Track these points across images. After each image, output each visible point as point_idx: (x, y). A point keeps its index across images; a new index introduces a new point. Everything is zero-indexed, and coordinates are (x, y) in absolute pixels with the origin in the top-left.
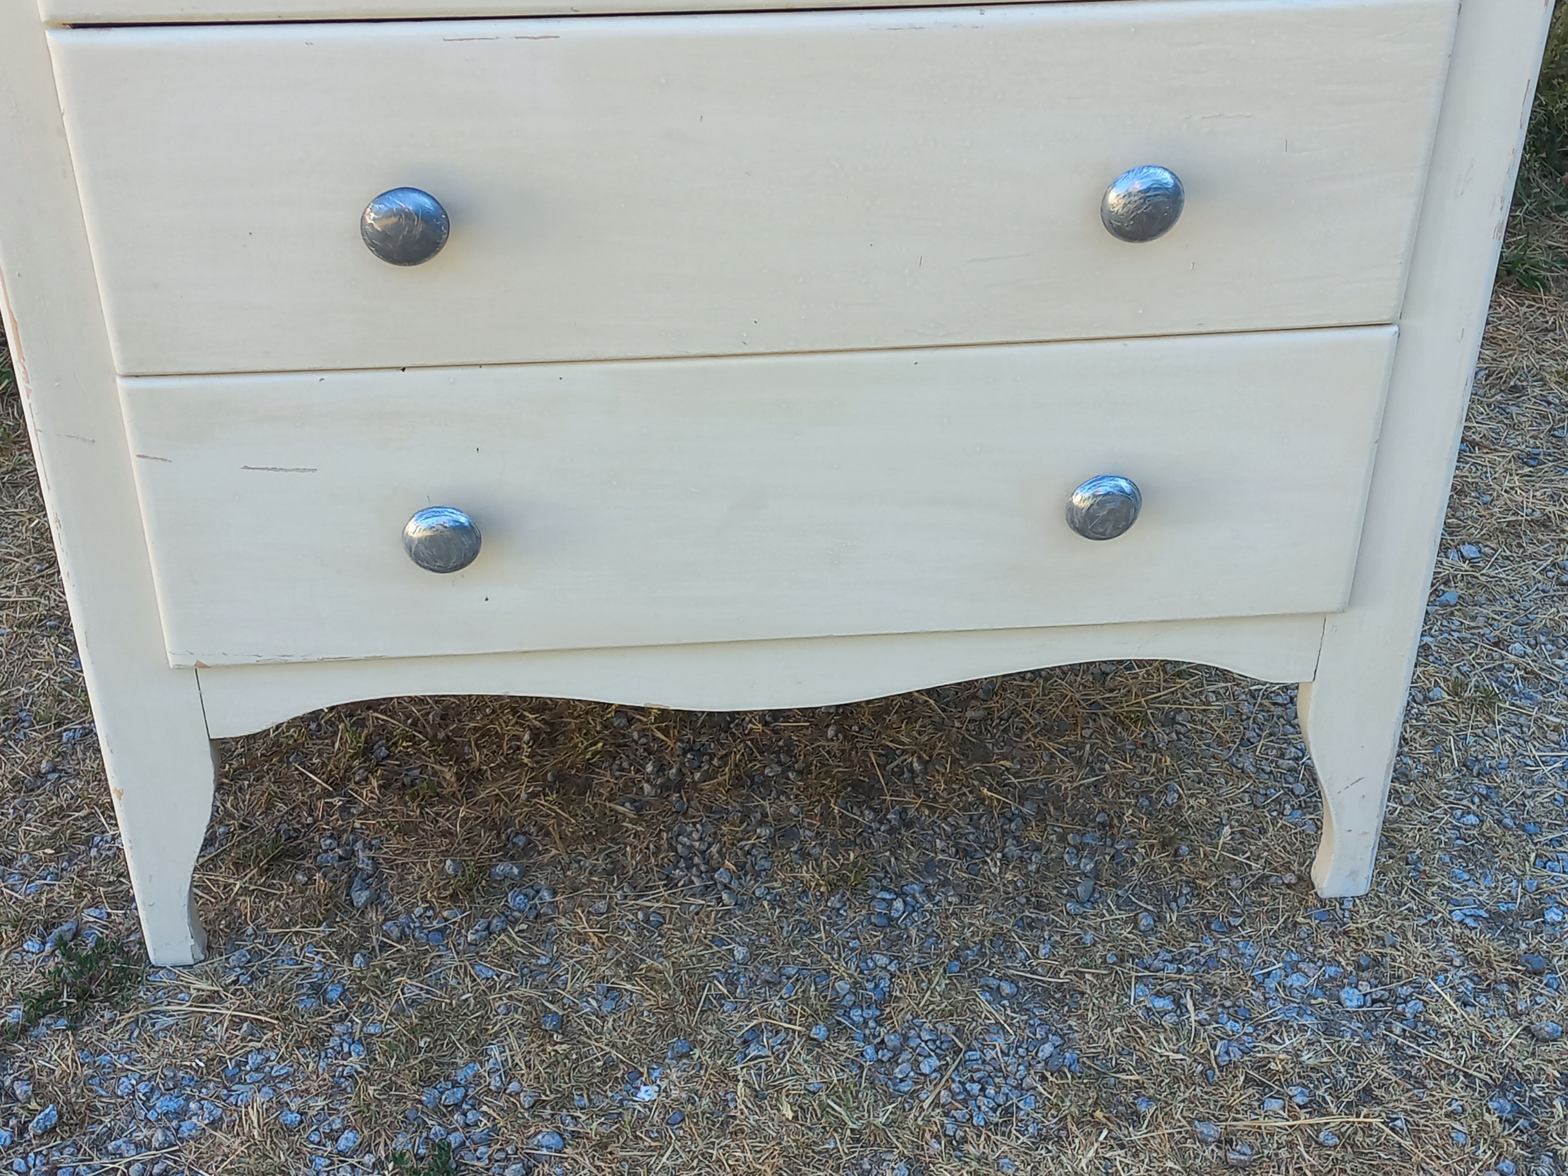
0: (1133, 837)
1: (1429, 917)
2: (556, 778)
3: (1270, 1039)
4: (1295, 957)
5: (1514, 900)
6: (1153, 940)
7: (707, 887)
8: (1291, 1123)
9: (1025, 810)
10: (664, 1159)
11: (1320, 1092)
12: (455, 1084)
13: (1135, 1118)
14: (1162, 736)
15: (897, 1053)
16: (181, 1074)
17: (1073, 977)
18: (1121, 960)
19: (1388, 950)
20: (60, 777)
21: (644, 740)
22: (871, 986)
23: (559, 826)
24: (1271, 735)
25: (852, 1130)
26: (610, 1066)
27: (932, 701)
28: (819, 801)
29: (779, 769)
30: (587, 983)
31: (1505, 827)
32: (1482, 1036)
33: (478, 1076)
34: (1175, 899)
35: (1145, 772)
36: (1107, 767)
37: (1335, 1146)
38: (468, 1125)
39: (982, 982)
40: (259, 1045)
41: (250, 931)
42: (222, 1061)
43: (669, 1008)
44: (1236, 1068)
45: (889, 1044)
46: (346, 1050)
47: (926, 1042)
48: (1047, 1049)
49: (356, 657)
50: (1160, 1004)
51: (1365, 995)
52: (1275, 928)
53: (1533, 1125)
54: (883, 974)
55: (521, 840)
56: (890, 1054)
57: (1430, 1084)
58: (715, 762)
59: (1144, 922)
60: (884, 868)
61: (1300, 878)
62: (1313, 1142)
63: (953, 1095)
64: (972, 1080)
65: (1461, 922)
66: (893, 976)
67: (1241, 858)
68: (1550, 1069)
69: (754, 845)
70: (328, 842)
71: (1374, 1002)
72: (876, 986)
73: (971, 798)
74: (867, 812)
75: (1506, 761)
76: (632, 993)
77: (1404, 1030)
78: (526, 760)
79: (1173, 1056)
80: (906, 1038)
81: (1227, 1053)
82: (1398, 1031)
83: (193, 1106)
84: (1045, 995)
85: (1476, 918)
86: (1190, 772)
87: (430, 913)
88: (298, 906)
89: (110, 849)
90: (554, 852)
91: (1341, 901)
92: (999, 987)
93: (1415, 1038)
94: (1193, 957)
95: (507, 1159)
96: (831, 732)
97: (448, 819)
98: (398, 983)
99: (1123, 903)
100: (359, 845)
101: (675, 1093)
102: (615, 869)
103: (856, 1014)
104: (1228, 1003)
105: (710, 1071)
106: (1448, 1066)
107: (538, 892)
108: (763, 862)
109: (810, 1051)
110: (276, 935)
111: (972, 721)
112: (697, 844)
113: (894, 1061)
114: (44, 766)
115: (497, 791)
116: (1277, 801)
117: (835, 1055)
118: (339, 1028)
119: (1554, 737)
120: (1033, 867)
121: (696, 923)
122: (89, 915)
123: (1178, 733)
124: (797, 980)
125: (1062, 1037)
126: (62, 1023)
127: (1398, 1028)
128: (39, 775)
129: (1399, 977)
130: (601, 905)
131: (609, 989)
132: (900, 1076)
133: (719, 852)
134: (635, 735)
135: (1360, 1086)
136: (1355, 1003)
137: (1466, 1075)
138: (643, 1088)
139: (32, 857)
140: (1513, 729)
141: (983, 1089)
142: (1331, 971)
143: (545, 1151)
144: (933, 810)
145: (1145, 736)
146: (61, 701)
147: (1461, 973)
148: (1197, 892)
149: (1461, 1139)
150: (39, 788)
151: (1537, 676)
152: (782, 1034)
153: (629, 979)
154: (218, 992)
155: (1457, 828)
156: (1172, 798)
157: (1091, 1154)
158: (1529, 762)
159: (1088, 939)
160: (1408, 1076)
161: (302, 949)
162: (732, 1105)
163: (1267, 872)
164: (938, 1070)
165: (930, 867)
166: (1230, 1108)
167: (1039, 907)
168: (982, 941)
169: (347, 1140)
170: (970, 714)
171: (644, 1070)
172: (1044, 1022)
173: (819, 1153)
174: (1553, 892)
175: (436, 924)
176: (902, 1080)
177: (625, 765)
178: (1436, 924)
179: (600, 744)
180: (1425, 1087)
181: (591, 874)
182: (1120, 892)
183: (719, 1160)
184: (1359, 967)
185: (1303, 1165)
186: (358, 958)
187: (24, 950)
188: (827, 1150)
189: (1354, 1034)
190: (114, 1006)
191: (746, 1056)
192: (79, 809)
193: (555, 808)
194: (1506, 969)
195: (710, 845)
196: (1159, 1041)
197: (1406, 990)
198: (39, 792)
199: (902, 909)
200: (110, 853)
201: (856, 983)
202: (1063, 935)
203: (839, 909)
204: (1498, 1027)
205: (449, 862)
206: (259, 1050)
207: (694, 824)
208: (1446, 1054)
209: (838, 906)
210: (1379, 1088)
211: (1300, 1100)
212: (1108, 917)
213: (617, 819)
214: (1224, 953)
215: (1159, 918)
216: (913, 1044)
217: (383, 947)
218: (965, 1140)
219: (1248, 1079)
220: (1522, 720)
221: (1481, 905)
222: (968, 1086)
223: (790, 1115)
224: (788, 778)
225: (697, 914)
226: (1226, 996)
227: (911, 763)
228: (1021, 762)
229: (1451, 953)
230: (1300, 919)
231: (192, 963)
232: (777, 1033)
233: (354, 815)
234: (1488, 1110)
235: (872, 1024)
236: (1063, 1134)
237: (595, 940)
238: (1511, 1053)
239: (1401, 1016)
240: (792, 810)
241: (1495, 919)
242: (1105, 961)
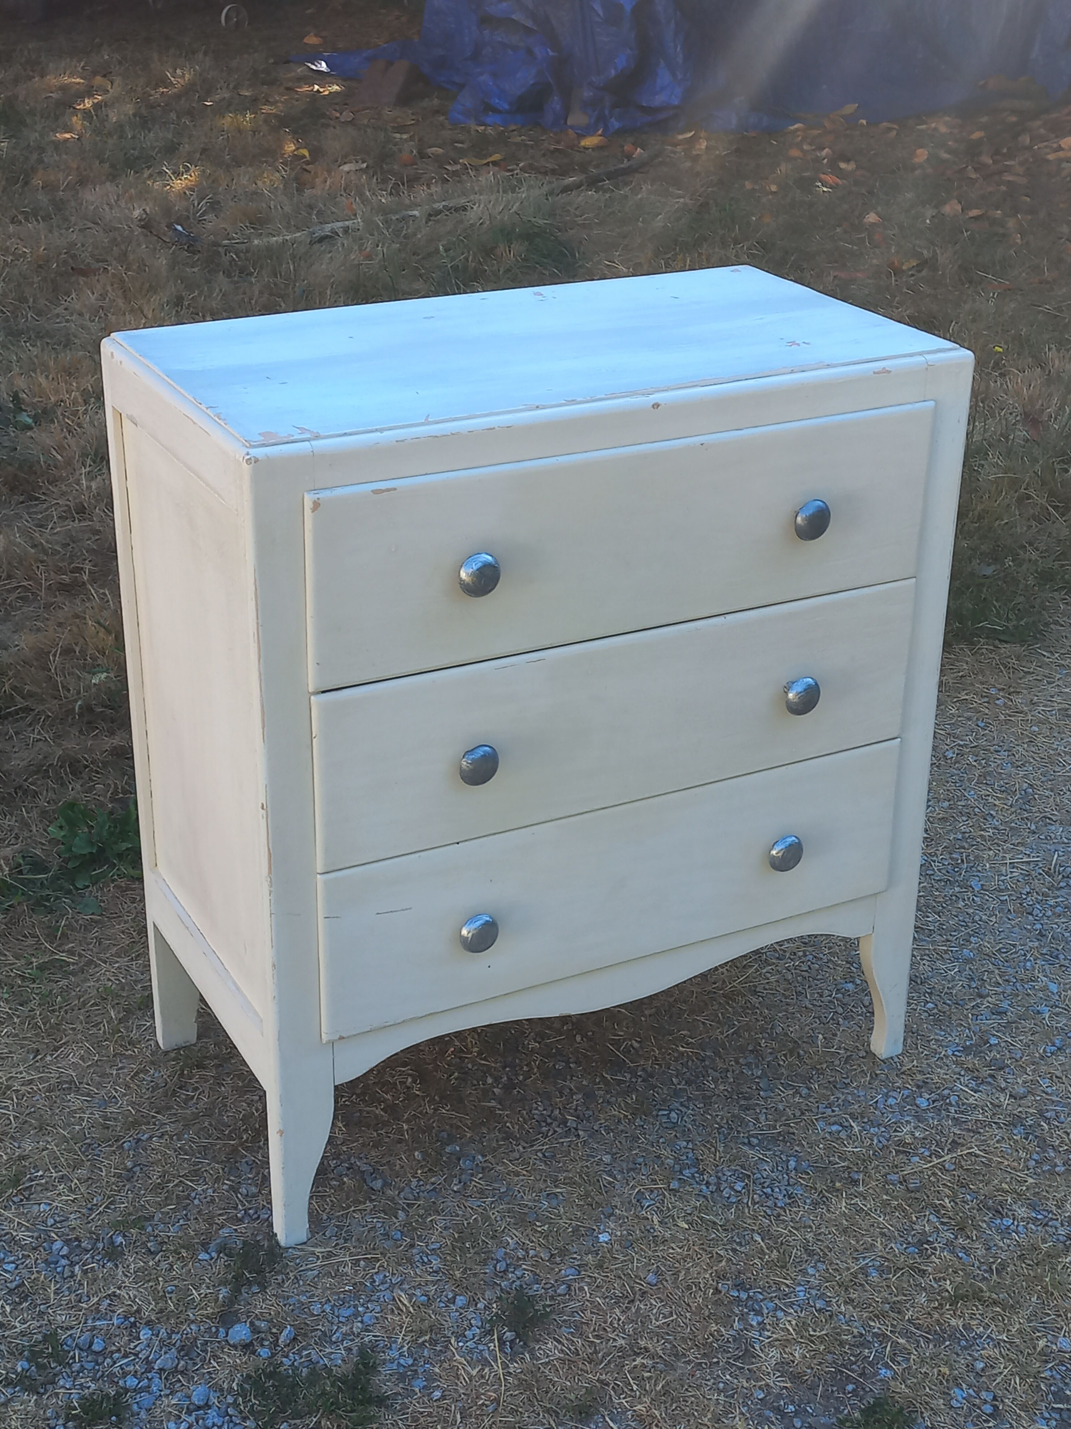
0: (771, 1053)
1: (937, 1056)
2: (441, 1098)
3: (896, 1131)
4: (885, 1091)
5: (972, 1039)
6: (811, 1100)
7: (566, 1131)
8: (929, 1165)
9: (707, 1054)
10: (635, 1264)
11: (933, 1147)
12: (498, 1261)
13: (855, 1182)
14: (754, 1000)
15: (718, 1185)
16: (342, 1296)
17: (783, 1127)
18: (803, 1114)
19: (928, 1076)
20: (141, 1169)
21: (476, 1067)
22: (684, 1158)
23: (461, 1122)
24: (809, 987)
25: (721, 1226)
26: (576, 1230)
27: (623, 1010)
28: (596, 1075)
29: (564, 1064)
30: (534, 1194)
31: (949, 1005)
32: (991, 1103)
33: (506, 1254)
34: (811, 1078)
35: (757, 1020)
36: (736, 1023)
37: (954, 1170)
38: (518, 1278)
39: (739, 1141)
40: (376, 1270)
41: (325, 1217)
42: (361, 1283)
43: (587, 1195)
44: (888, 1148)
45: (713, 1182)
46: (426, 1260)
47: (730, 1176)
48: (792, 1164)
49: (421, 1015)
50: (835, 1128)
51: (928, 1100)
52: (868, 1079)
53: (1036, 1137)
54: (687, 1150)
55: (444, 1135)
56: (715, 1188)
57: (982, 1131)
58: (525, 1068)
59: (804, 1092)
60: (654, 1100)
61: (867, 1052)
62: (944, 1169)
63: (760, 1196)
64: (764, 1187)
65: (953, 1055)
66: (693, 1150)
67: (833, 1050)
68: (1031, 1111)
69: (577, 1105)
70: (335, 1162)
71: (934, 1102)
72: (687, 1157)
73: (676, 1055)
74: (626, 1074)
75: (930, 974)
76: (561, 1193)
77: (956, 1111)
78: (417, 1093)
79: (855, 1150)
80: (719, 1178)
81: (880, 1142)
82: (953, 1111)
83: (360, 1309)
84: (774, 1139)
85: (959, 1051)
86: (780, 1015)
87: (421, 1183)
88: (344, 1197)
89: (205, 1198)
90: (469, 1135)
91: (892, 1058)
92: (749, 1141)
93: (962, 1112)
94: (836, 1104)
95: (553, 1286)
96: (578, 1038)
97: (394, 1134)
98: (431, 1221)
99: (787, 1086)
100: (353, 1160)
101: (619, 1233)
102: (508, 1136)
103: (686, 1172)
104: (866, 1120)
105: (630, 1218)
106: (985, 1121)
107: (474, 1158)
108: (587, 1112)
109: (675, 1196)
110: (342, 1215)
111: (650, 1015)
112: (545, 1112)
113: (719, 1190)
114: (129, 1164)
115: (413, 1112)
116: (832, 1019)
117: (690, 1193)
118: (414, 1251)
119: (946, 956)
120: (732, 1080)
121: (572, 1151)
122: (224, 1232)
123: (762, 997)
124: (646, 1164)
125: (795, 1156)
126: (255, 1289)
127: (953, 1110)
128: (129, 1170)
129: (939, 1088)
130: (516, 1155)
131: (548, 1195)
132: (727, 1196)
133: (560, 1113)
134: (470, 1066)
135: (949, 1141)
136: (926, 1104)
137: (995, 1123)
138: (600, 1236)
139: (162, 1213)
140: (925, 957)
141: (773, 1191)
142: (906, 1092)
143: (571, 1277)
144: (660, 1065)
145: (745, 1003)
146: (108, 1128)
147: (966, 1078)
148: (820, 1072)
149: (1009, 1151)
150: (132, 1177)
151: (922, 928)
152: (656, 1191)
153: (556, 1187)
154: (330, 1251)
155: (926, 1012)
156: (779, 1030)
157: (844, 1204)
158: (943, 971)
159: (781, 1107)
160: (969, 1130)
161: (362, 1218)
162: (652, 1231)
163: (849, 1054)
164: (744, 1188)
165: (677, 1093)
166: (896, 1166)
167: (745, 1099)
168: (727, 1122)
169: (460, 1300)
170: (647, 1012)
171: (595, 1227)
172: (782, 1153)
173: (710, 1240)
174: (987, 1030)
175: (429, 1187)
176: (728, 1198)
177: (475, 1082)
178: (942, 1059)
179: (456, 1074)
180: (979, 1133)
181: (497, 1141)
182: (782, 1081)
183: (663, 1257)
184: (919, 1087)
185: (945, 1182)
186: (401, 1214)
187: (200, 1260)
188: (713, 1238)
189: (933, 1118)
190: (277, 1273)
191: (642, 1207)
192: (169, 1181)
193: (453, 1113)
194: (985, 1072)
195: (552, 1112)
196: (845, 1145)
197: (946, 1092)
198: (136, 1178)
199: (676, 1116)
200: (208, 1199)
201: (676, 1158)
202: (766, 1109)
203: (642, 1126)
204: (997, 1098)
205: (416, 1153)
206: (376, 1273)
207: (536, 1103)
208: (980, 1116)
209: (642, 1123)
210: (960, 1138)
211: (927, 1153)
212: (783, 1095)
213: (491, 1110)
214: (850, 1098)
215: (810, 1089)
216: (724, 1178)
217: (408, 1205)
218: (779, 1215)
219: (897, 1151)
220: (927, 952)
221: (958, 1045)
222: (764, 1190)
223: (687, 1227)
224: (570, 1067)
225: (569, 1146)
226: (863, 1117)
227: (631, 1045)
228: (689, 1031)
229: (957, 1070)
230: (878, 1072)
231: (305, 1240)
232: (652, 1191)
233: (338, 1145)
234: (1015, 1135)
235: (696, 1175)
236: (824, 1199)
237: (525, 1173)
238: (1009, 1108)
239: (950, 1104)
240: (584, 1083)
241: (966, 1050)
242: (795, 1116)
